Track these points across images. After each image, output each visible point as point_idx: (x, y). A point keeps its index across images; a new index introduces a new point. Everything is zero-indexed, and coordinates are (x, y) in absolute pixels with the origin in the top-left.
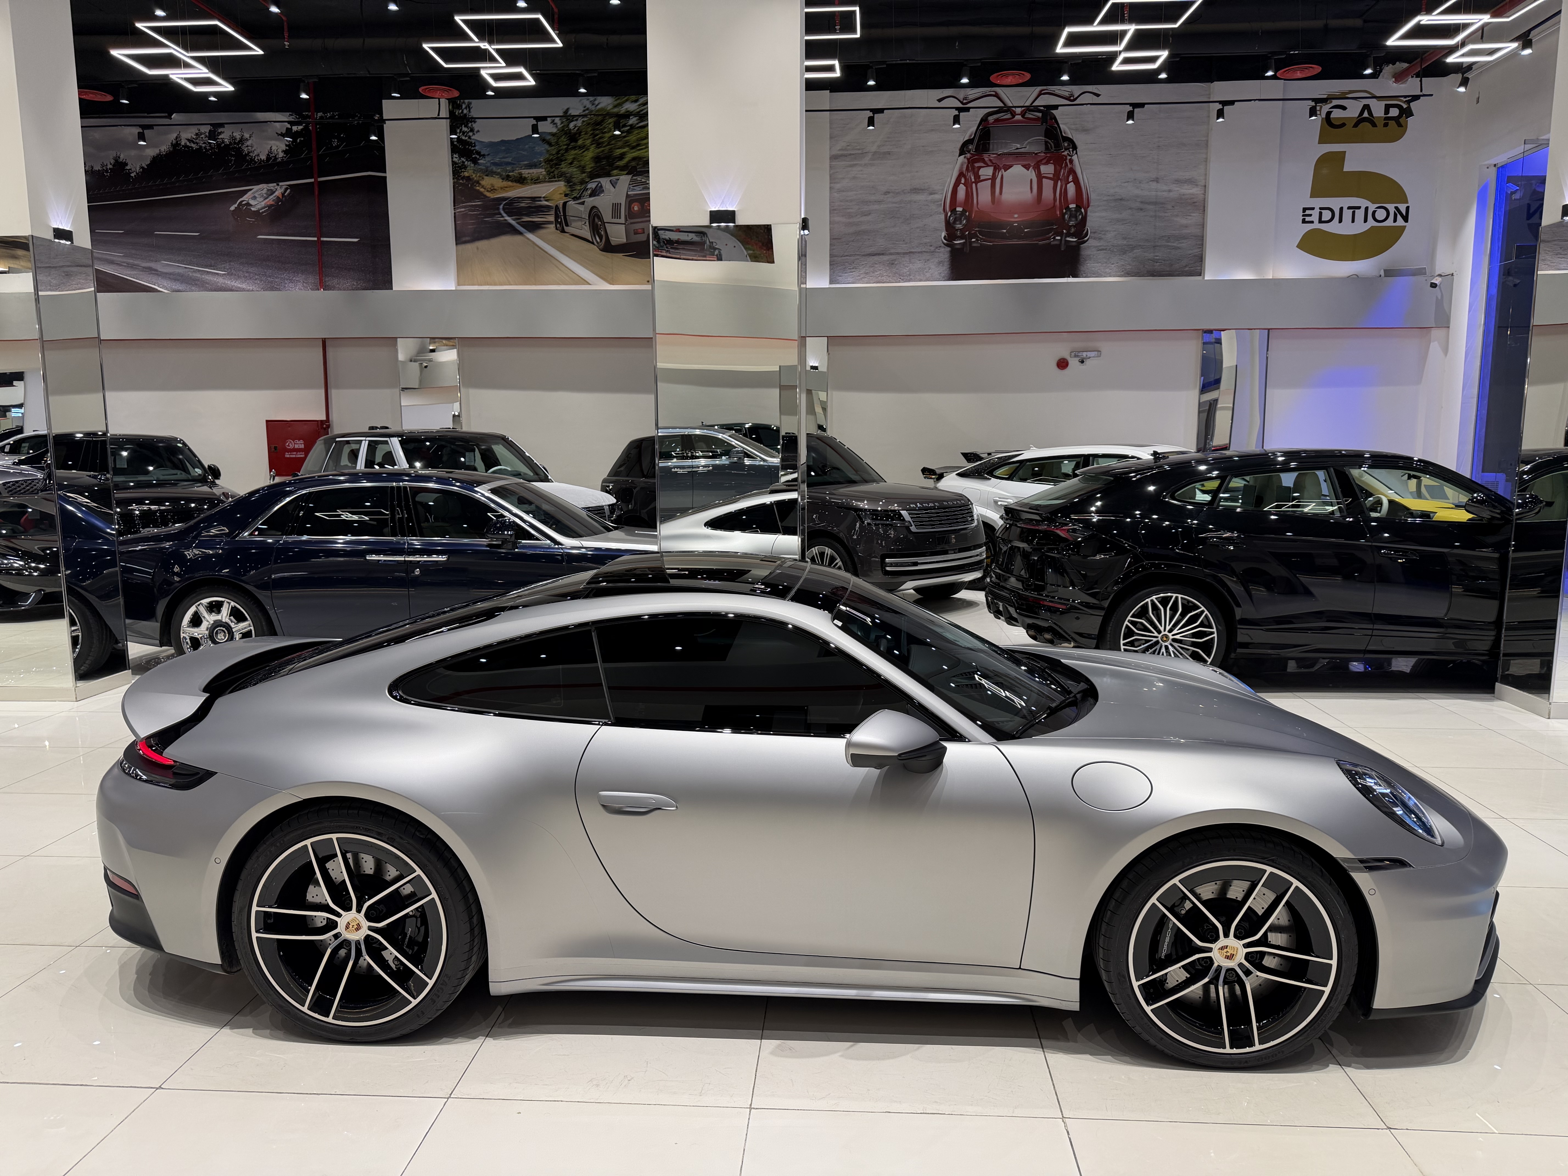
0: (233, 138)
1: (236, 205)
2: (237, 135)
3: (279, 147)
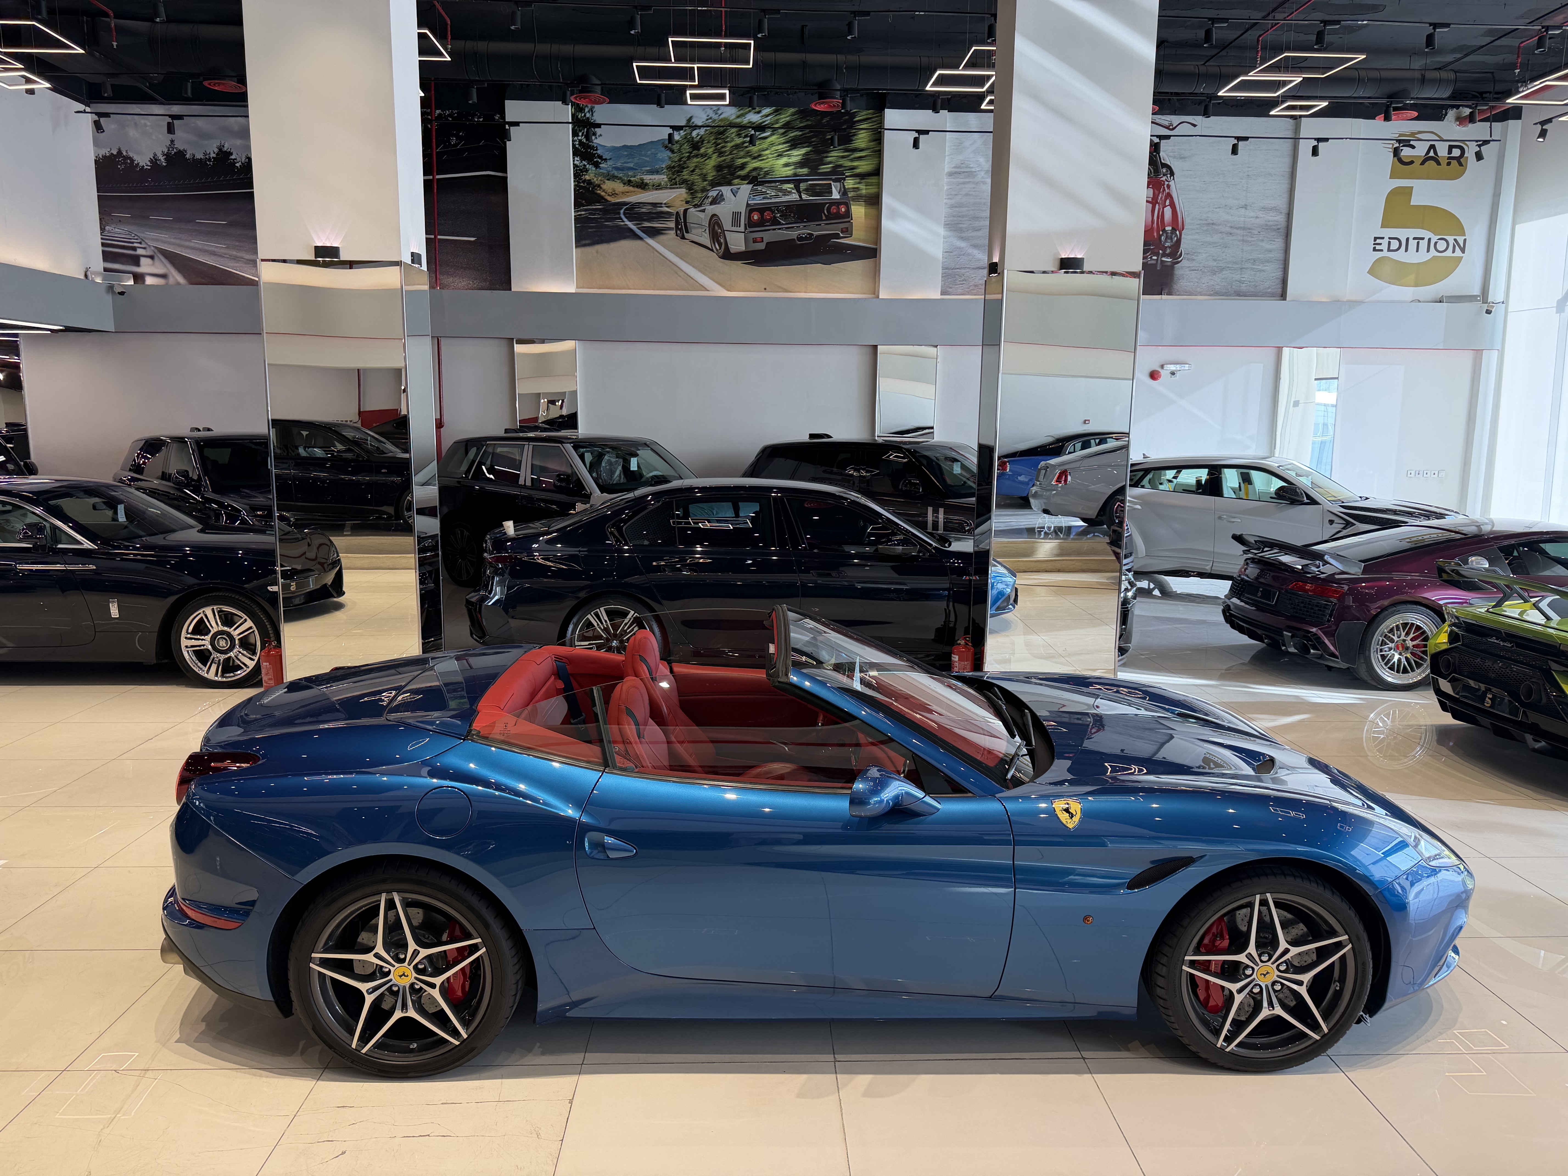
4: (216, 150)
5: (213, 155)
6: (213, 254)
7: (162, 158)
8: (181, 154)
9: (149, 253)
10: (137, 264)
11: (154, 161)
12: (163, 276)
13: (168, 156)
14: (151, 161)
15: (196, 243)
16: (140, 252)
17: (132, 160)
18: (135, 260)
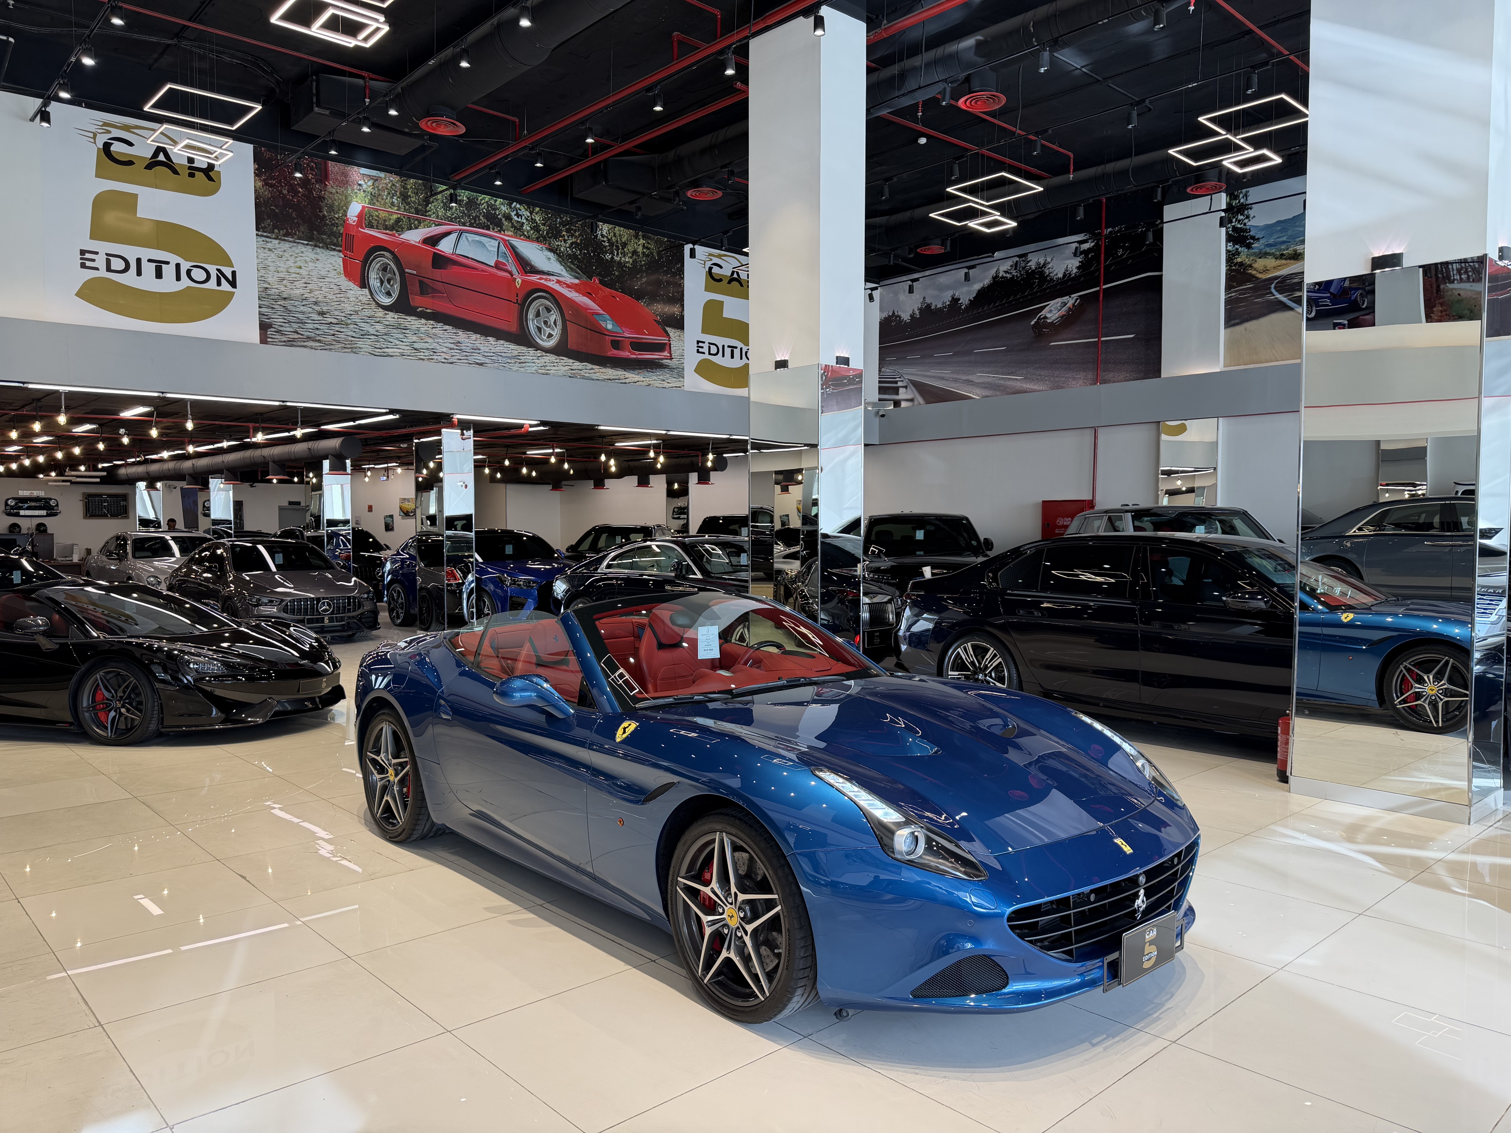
0: (1038, 264)
1: (1036, 320)
2: (1042, 261)
3: (1073, 264)
4: (950, 299)
5: (948, 303)
6: (943, 379)
7: (917, 312)
8: (929, 306)
9: (905, 384)
10: (897, 394)
11: (912, 316)
12: (911, 400)
13: (920, 310)
14: (911, 316)
15: (933, 372)
16: (900, 384)
17: (900, 317)
18: (896, 391)
